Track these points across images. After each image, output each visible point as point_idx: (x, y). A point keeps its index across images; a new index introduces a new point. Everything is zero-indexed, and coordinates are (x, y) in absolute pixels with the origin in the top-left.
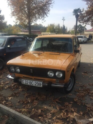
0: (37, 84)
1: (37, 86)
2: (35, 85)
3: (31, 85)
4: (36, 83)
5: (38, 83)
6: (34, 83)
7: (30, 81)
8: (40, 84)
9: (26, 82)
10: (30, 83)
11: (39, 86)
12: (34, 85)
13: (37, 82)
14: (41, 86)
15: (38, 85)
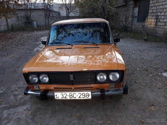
0: (82, 96)
1: (82, 98)
2: (79, 97)
3: (73, 98)
4: (80, 94)
5: (84, 94)
6: (77, 95)
7: (70, 94)
8: (87, 94)
9: (63, 96)
10: (70, 96)
11: (86, 98)
12: (77, 98)
13: (82, 93)
14: (90, 97)
15: (84, 96)
